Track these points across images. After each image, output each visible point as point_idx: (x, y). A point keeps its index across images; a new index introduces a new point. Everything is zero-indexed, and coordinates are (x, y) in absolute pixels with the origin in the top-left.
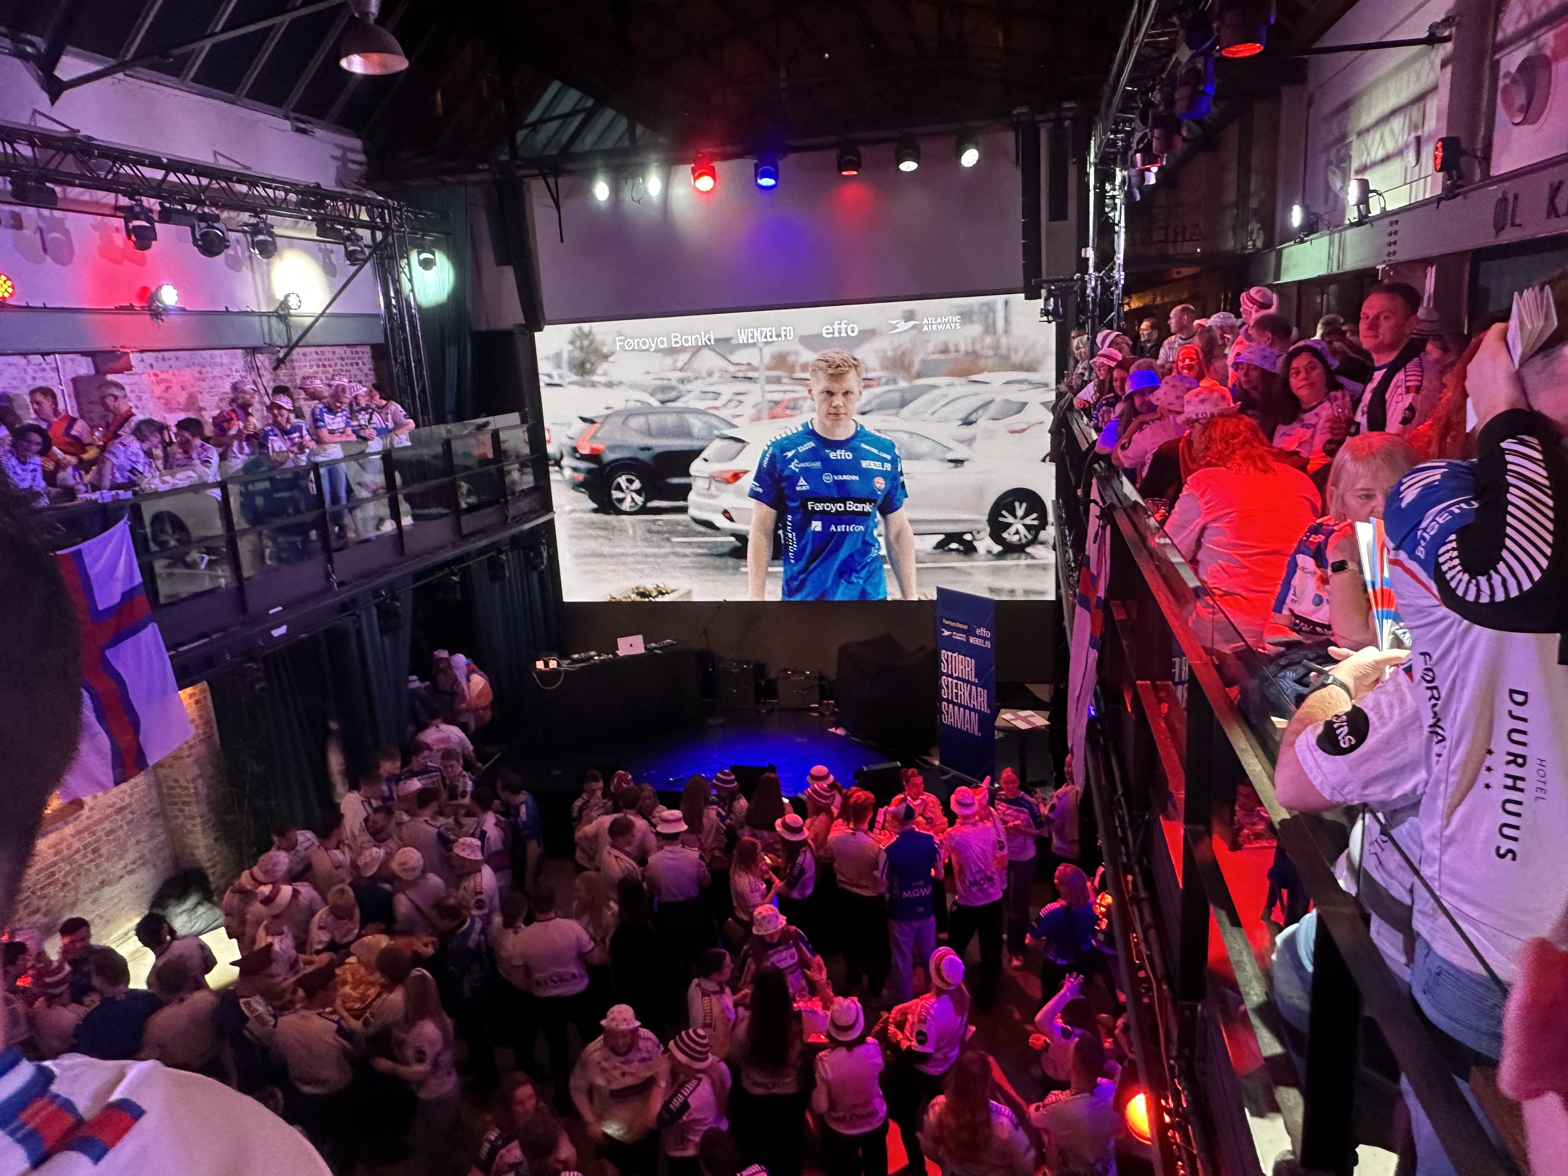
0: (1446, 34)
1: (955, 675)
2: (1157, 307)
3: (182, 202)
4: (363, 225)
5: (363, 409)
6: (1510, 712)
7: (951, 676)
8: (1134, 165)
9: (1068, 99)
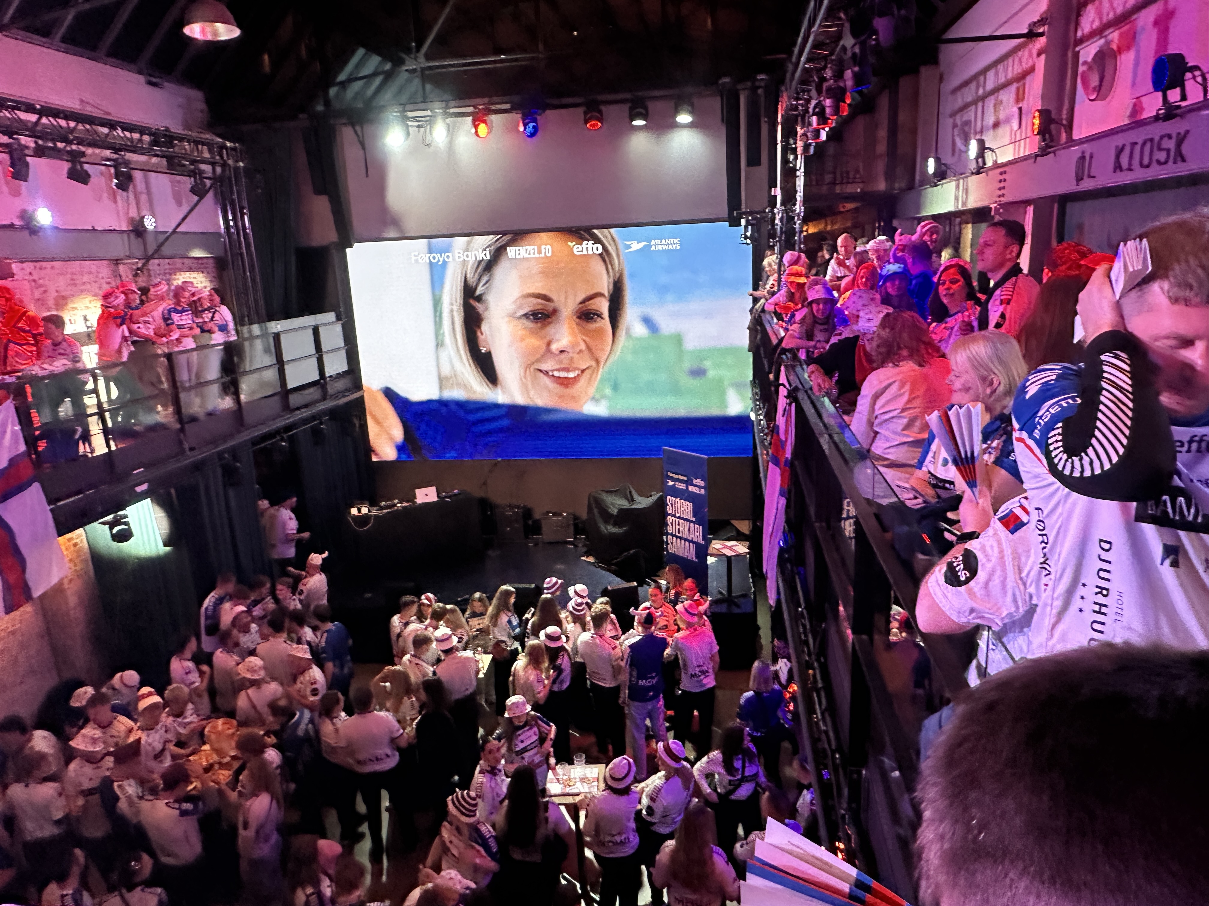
0: (1041, 30)
1: (678, 515)
2: (828, 232)
3: (54, 141)
4: (204, 162)
5: (206, 310)
6: (1099, 556)
7: (674, 516)
8: (810, 124)
9: (761, 73)
